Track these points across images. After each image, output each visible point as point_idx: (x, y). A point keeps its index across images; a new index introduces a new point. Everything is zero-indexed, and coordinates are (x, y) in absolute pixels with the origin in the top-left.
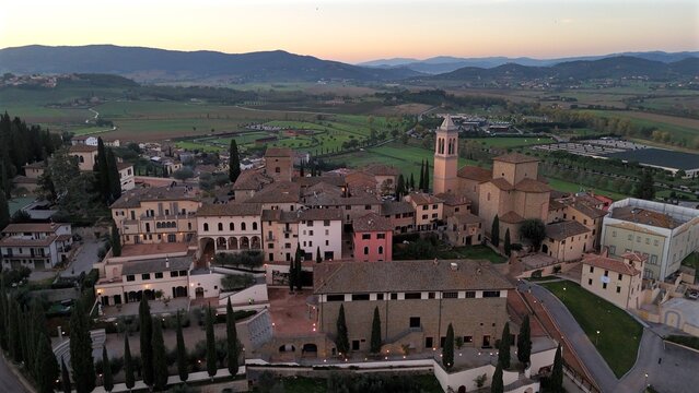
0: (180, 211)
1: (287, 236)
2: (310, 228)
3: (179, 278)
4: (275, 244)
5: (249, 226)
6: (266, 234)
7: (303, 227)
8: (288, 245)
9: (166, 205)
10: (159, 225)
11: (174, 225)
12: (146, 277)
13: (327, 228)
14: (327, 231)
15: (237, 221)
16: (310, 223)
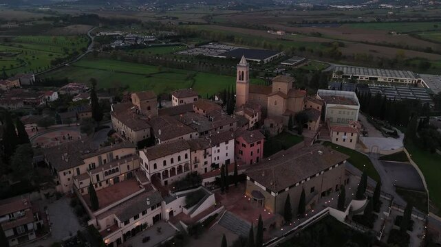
0: (115, 158)
1: (205, 157)
2: (218, 148)
3: (157, 209)
4: (198, 164)
5: (183, 157)
6: (193, 159)
7: (215, 148)
8: (206, 163)
9: (104, 157)
10: (106, 174)
11: (117, 170)
12: (136, 217)
13: (227, 145)
14: (227, 147)
15: (175, 156)
16: (218, 145)
